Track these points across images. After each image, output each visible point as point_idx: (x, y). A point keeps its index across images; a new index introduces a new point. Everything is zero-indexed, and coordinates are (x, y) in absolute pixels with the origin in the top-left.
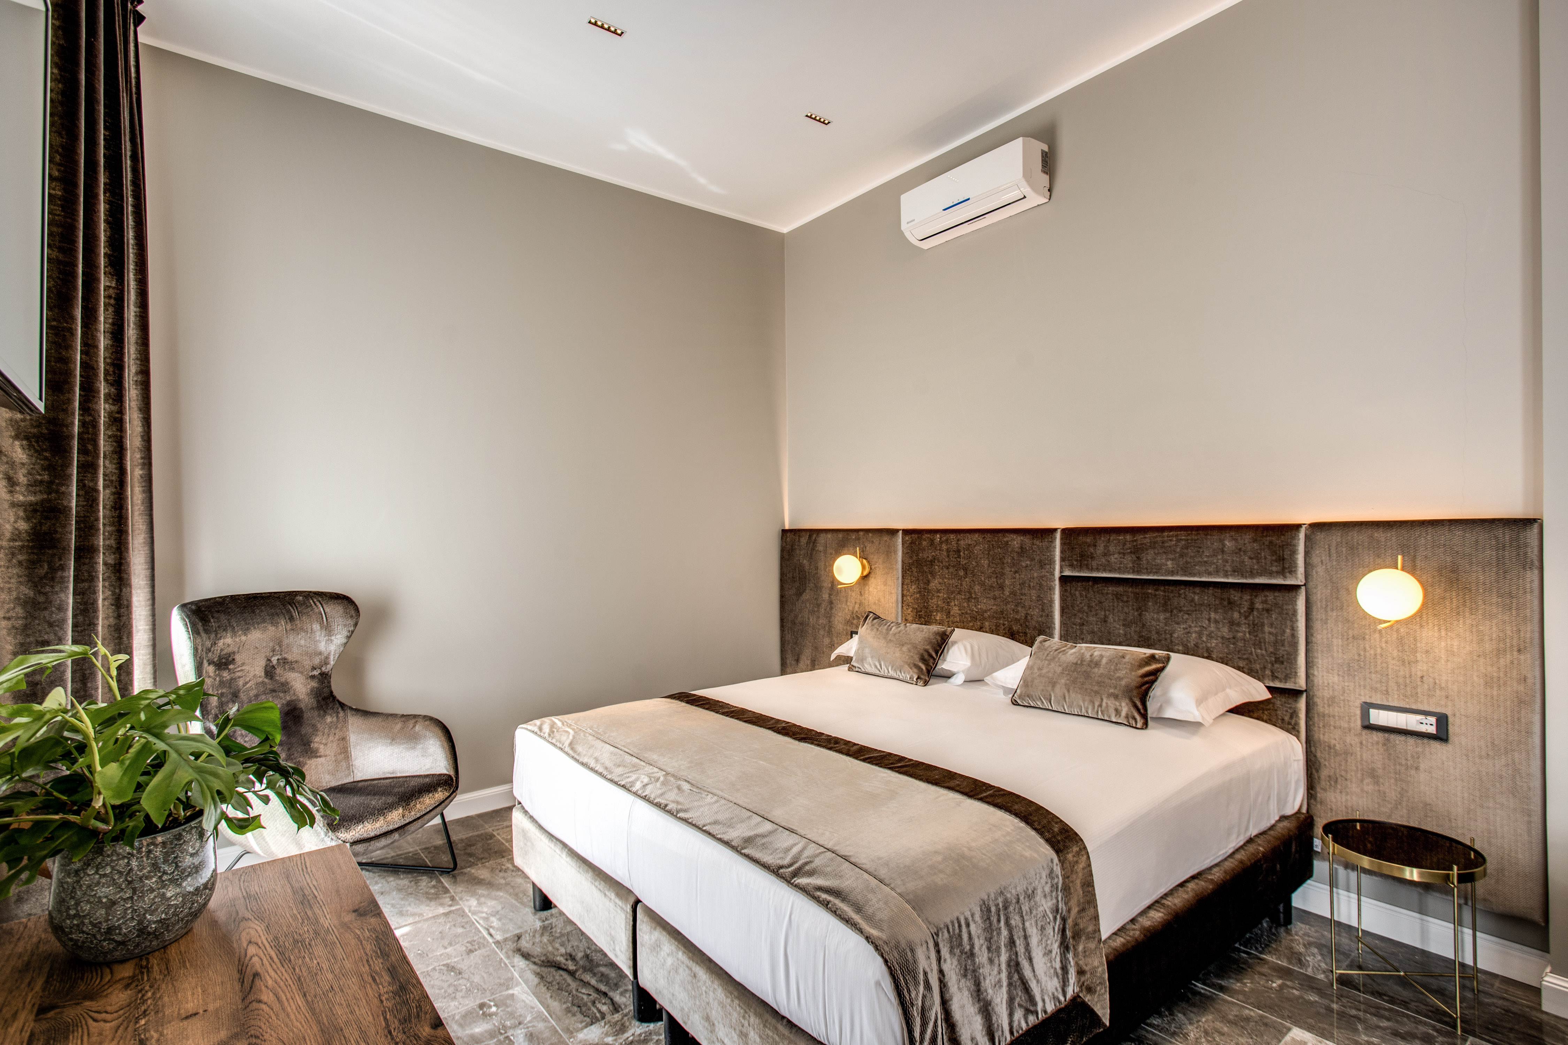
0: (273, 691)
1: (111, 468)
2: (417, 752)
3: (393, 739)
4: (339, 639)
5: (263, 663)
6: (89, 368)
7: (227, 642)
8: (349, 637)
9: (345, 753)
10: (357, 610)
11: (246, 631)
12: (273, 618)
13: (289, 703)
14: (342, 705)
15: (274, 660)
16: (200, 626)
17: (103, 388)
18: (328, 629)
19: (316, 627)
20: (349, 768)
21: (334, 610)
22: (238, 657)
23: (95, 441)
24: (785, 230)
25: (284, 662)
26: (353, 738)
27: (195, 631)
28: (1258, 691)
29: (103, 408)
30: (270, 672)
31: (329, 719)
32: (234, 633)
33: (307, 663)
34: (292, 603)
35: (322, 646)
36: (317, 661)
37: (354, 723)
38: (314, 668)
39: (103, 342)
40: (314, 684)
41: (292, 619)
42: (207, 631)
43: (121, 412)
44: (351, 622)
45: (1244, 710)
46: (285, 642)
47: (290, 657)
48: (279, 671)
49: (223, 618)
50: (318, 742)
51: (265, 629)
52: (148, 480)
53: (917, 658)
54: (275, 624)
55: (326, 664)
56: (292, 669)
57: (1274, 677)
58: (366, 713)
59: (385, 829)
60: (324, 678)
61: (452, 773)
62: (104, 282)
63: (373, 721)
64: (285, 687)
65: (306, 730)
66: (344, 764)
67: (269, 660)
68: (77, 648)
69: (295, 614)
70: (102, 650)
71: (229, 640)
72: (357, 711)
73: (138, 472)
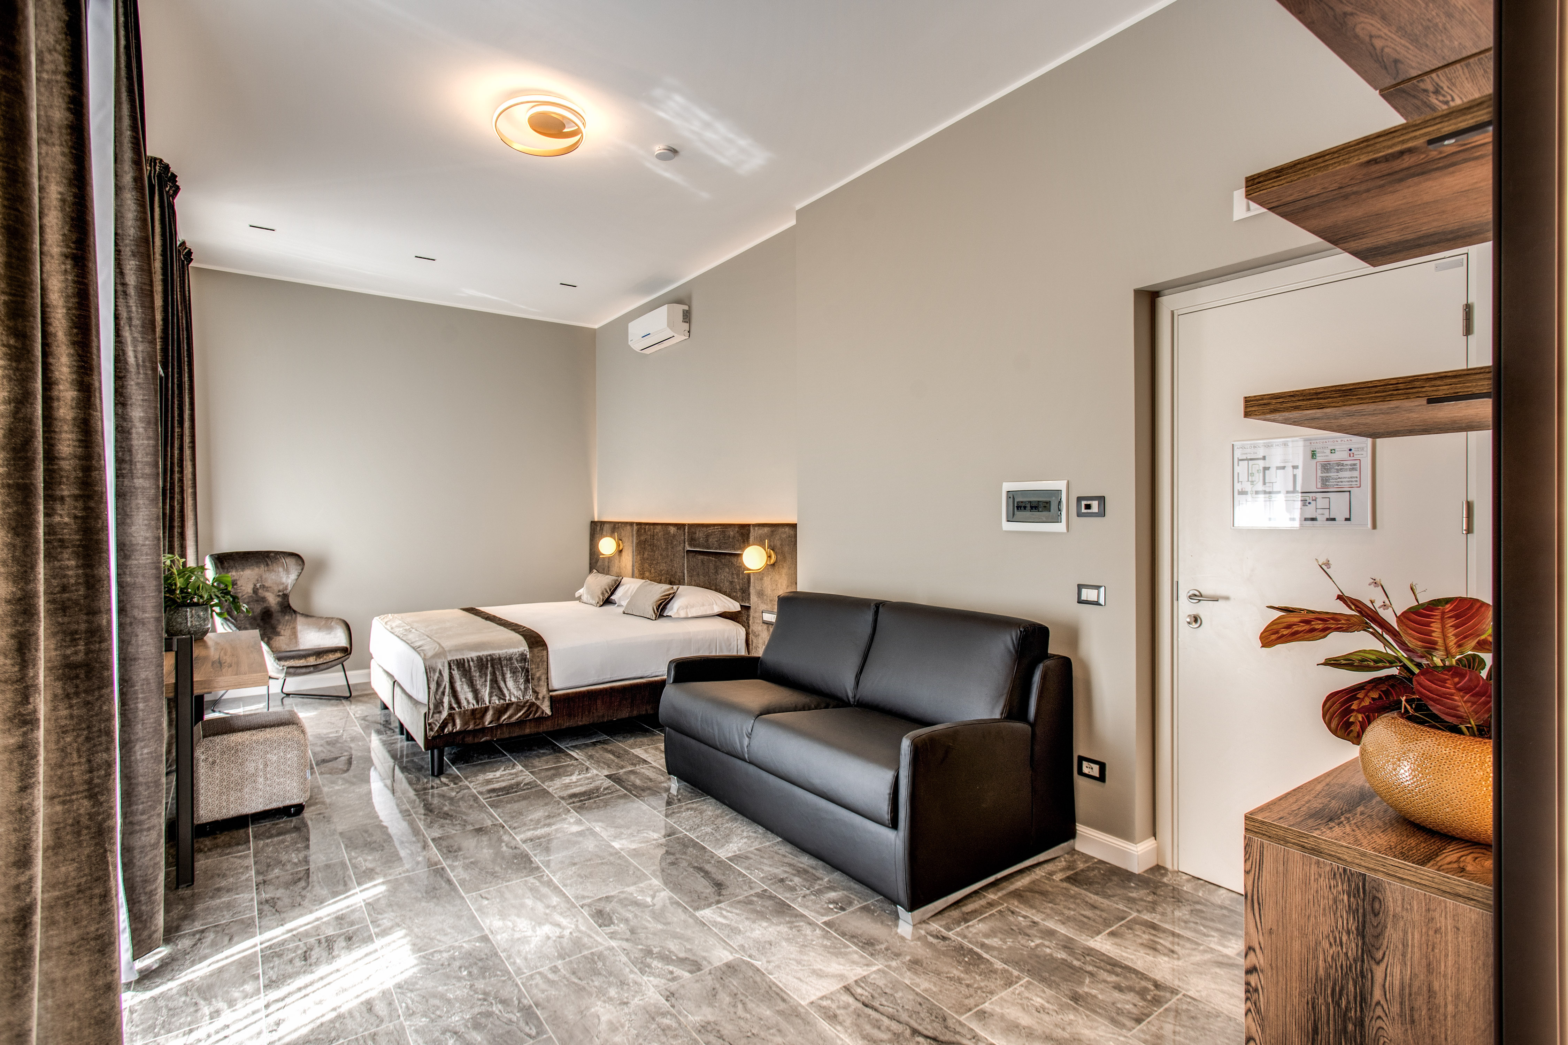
0: (257, 601)
1: (179, 497)
2: (332, 635)
3: (320, 629)
4: (293, 576)
5: (252, 586)
6: (172, 464)
7: (233, 575)
8: (299, 576)
9: (294, 634)
10: (303, 561)
11: (243, 570)
12: (258, 564)
13: (266, 608)
14: (295, 612)
15: (258, 585)
16: (219, 565)
17: (176, 469)
18: (287, 571)
19: (281, 569)
20: (297, 643)
21: (291, 562)
22: (239, 582)
23: (174, 489)
24: (596, 327)
25: (263, 587)
26: (299, 627)
27: (216, 567)
28: (734, 606)
29: (177, 476)
30: (255, 591)
31: (287, 618)
32: (237, 571)
33: (276, 589)
34: (268, 557)
35: (284, 580)
36: (281, 588)
37: (300, 620)
38: (279, 591)
39: (176, 452)
40: (279, 599)
41: (267, 565)
42: (223, 568)
43: (183, 477)
44: (300, 568)
45: (724, 615)
46: (264, 576)
47: (266, 585)
48: (260, 591)
49: (232, 563)
50: (280, 628)
51: (253, 569)
52: (195, 494)
53: (600, 593)
54: (259, 567)
55: (286, 589)
56: (267, 591)
57: (742, 600)
58: (307, 616)
59: (305, 664)
60: (285, 596)
61: (348, 646)
62: (176, 430)
63: (310, 620)
64: (264, 599)
65: (274, 622)
66: (294, 640)
67: (255, 585)
68: (170, 556)
69: (270, 563)
70: (177, 557)
71: (234, 573)
72: (302, 614)
73: (190, 490)
